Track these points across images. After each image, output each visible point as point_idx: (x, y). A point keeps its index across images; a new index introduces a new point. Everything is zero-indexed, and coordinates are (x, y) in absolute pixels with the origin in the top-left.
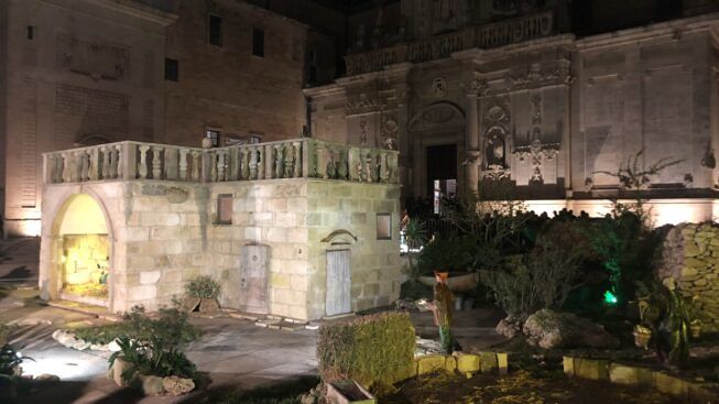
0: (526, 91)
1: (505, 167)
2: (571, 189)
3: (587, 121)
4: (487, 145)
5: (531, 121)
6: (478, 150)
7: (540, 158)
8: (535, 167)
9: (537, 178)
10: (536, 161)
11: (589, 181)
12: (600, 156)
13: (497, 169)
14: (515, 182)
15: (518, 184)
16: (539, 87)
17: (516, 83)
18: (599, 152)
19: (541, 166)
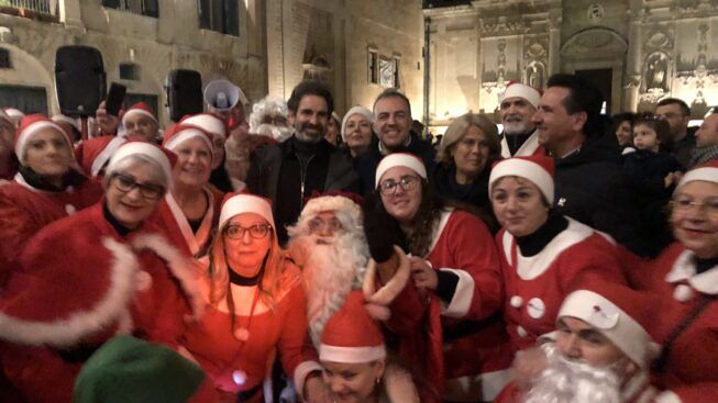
0: (694, 19)
5: (697, 48)
6: (640, 74)
7: (704, 82)
8: (698, 90)
9: (699, 101)
10: (700, 85)
19: (702, 90)
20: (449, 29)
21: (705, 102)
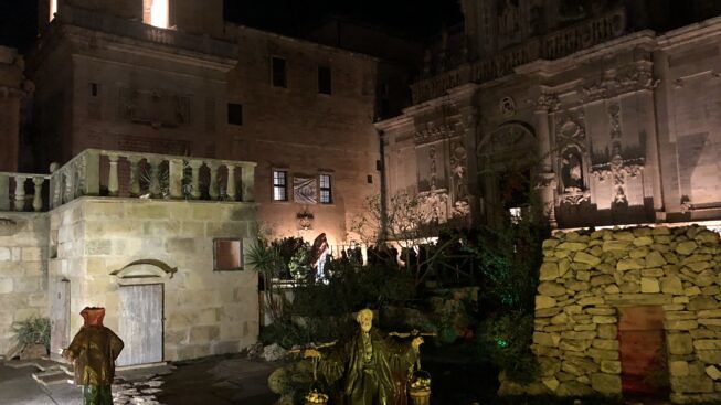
0: (601, 101)
1: (584, 189)
2: (663, 210)
3: (678, 129)
4: (562, 166)
5: (609, 136)
6: (552, 171)
7: (622, 177)
8: (617, 187)
9: (620, 200)
10: (619, 180)
11: (685, 199)
12: (696, 169)
13: (574, 192)
14: (595, 205)
15: (599, 207)
16: (616, 95)
17: (588, 93)
18: (694, 165)
19: (623, 186)
20: (398, 140)
21: (626, 202)
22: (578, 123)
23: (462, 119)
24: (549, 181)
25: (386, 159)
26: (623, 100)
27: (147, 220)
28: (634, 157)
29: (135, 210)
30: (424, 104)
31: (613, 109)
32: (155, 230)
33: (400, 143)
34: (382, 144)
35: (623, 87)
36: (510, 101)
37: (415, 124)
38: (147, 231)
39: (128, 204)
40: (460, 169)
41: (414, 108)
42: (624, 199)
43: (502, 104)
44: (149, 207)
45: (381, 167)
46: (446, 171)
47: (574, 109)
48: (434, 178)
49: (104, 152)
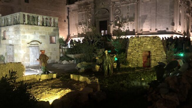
0: (125, 5)
1: (120, 26)
2: (137, 32)
3: (142, 13)
4: (115, 20)
5: (126, 14)
6: (112, 22)
8: (127, 26)
10: (128, 25)
11: (142, 30)
12: (145, 23)
13: (117, 27)
15: (123, 31)
17: (122, 3)
18: (144, 22)
19: (129, 26)
20: (73, 11)
21: (129, 30)
22: (119, 10)
23: (91, 6)
24: (112, 24)
25: (70, 16)
26: (130, 5)
27: (35, 31)
28: (132, 19)
29: (32, 28)
30: (81, 1)
31: (128, 7)
32: (36, 33)
33: (74, 11)
34: (69, 11)
35: (130, 2)
36: (103, 3)
37: (78, 7)
38: (35, 34)
39: (30, 27)
40: (90, 20)
41: (78, 2)
42: (129, 29)
43: (101, 4)
44: (35, 28)
45: (68, 18)
46: (86, 20)
47: (119, 6)
48: (83, 22)
49: (24, 13)
